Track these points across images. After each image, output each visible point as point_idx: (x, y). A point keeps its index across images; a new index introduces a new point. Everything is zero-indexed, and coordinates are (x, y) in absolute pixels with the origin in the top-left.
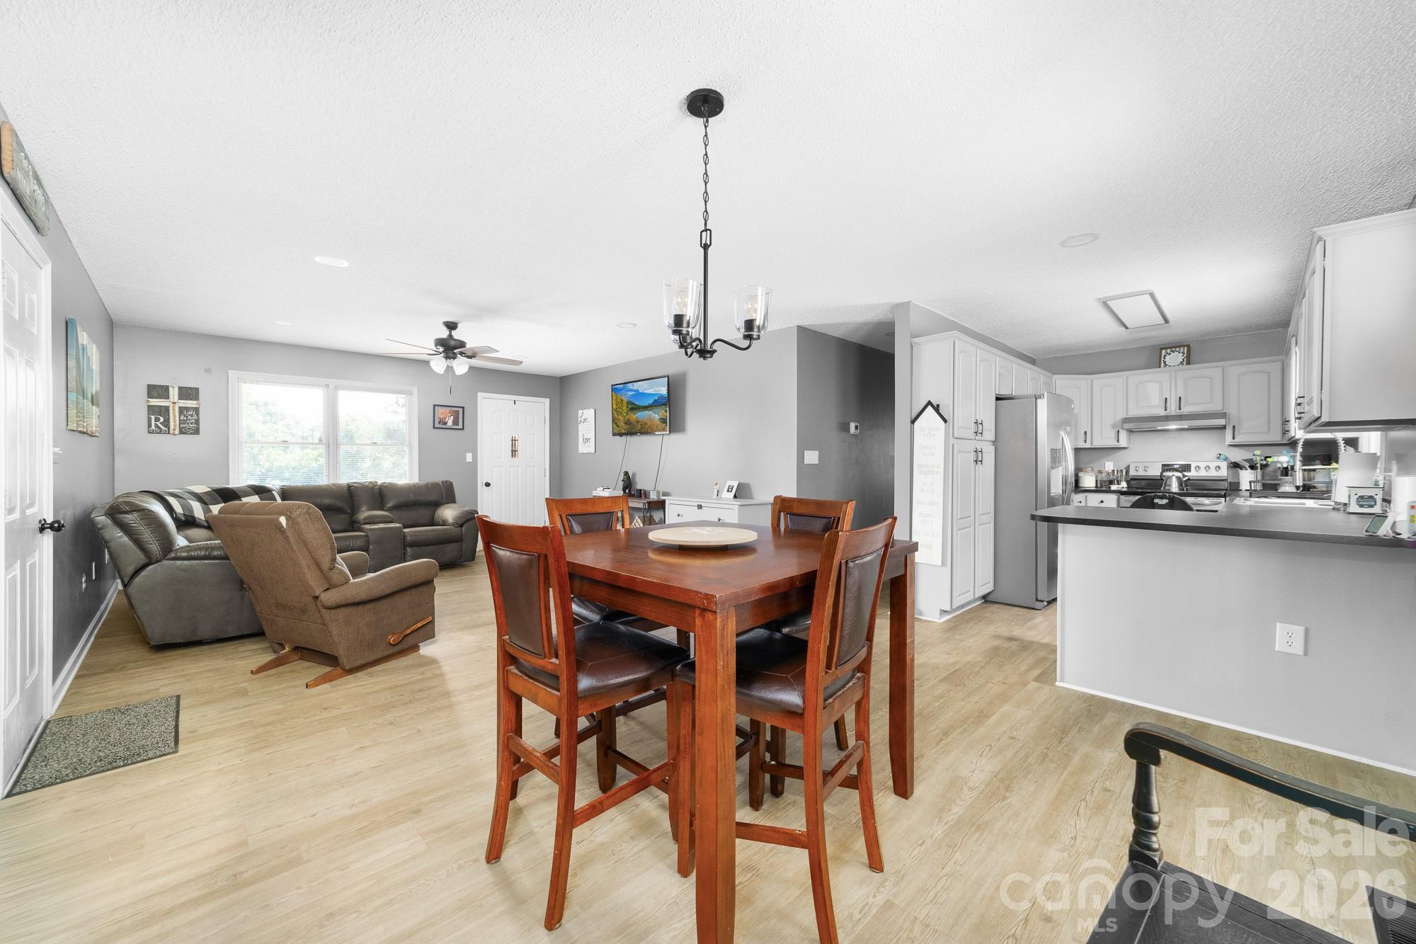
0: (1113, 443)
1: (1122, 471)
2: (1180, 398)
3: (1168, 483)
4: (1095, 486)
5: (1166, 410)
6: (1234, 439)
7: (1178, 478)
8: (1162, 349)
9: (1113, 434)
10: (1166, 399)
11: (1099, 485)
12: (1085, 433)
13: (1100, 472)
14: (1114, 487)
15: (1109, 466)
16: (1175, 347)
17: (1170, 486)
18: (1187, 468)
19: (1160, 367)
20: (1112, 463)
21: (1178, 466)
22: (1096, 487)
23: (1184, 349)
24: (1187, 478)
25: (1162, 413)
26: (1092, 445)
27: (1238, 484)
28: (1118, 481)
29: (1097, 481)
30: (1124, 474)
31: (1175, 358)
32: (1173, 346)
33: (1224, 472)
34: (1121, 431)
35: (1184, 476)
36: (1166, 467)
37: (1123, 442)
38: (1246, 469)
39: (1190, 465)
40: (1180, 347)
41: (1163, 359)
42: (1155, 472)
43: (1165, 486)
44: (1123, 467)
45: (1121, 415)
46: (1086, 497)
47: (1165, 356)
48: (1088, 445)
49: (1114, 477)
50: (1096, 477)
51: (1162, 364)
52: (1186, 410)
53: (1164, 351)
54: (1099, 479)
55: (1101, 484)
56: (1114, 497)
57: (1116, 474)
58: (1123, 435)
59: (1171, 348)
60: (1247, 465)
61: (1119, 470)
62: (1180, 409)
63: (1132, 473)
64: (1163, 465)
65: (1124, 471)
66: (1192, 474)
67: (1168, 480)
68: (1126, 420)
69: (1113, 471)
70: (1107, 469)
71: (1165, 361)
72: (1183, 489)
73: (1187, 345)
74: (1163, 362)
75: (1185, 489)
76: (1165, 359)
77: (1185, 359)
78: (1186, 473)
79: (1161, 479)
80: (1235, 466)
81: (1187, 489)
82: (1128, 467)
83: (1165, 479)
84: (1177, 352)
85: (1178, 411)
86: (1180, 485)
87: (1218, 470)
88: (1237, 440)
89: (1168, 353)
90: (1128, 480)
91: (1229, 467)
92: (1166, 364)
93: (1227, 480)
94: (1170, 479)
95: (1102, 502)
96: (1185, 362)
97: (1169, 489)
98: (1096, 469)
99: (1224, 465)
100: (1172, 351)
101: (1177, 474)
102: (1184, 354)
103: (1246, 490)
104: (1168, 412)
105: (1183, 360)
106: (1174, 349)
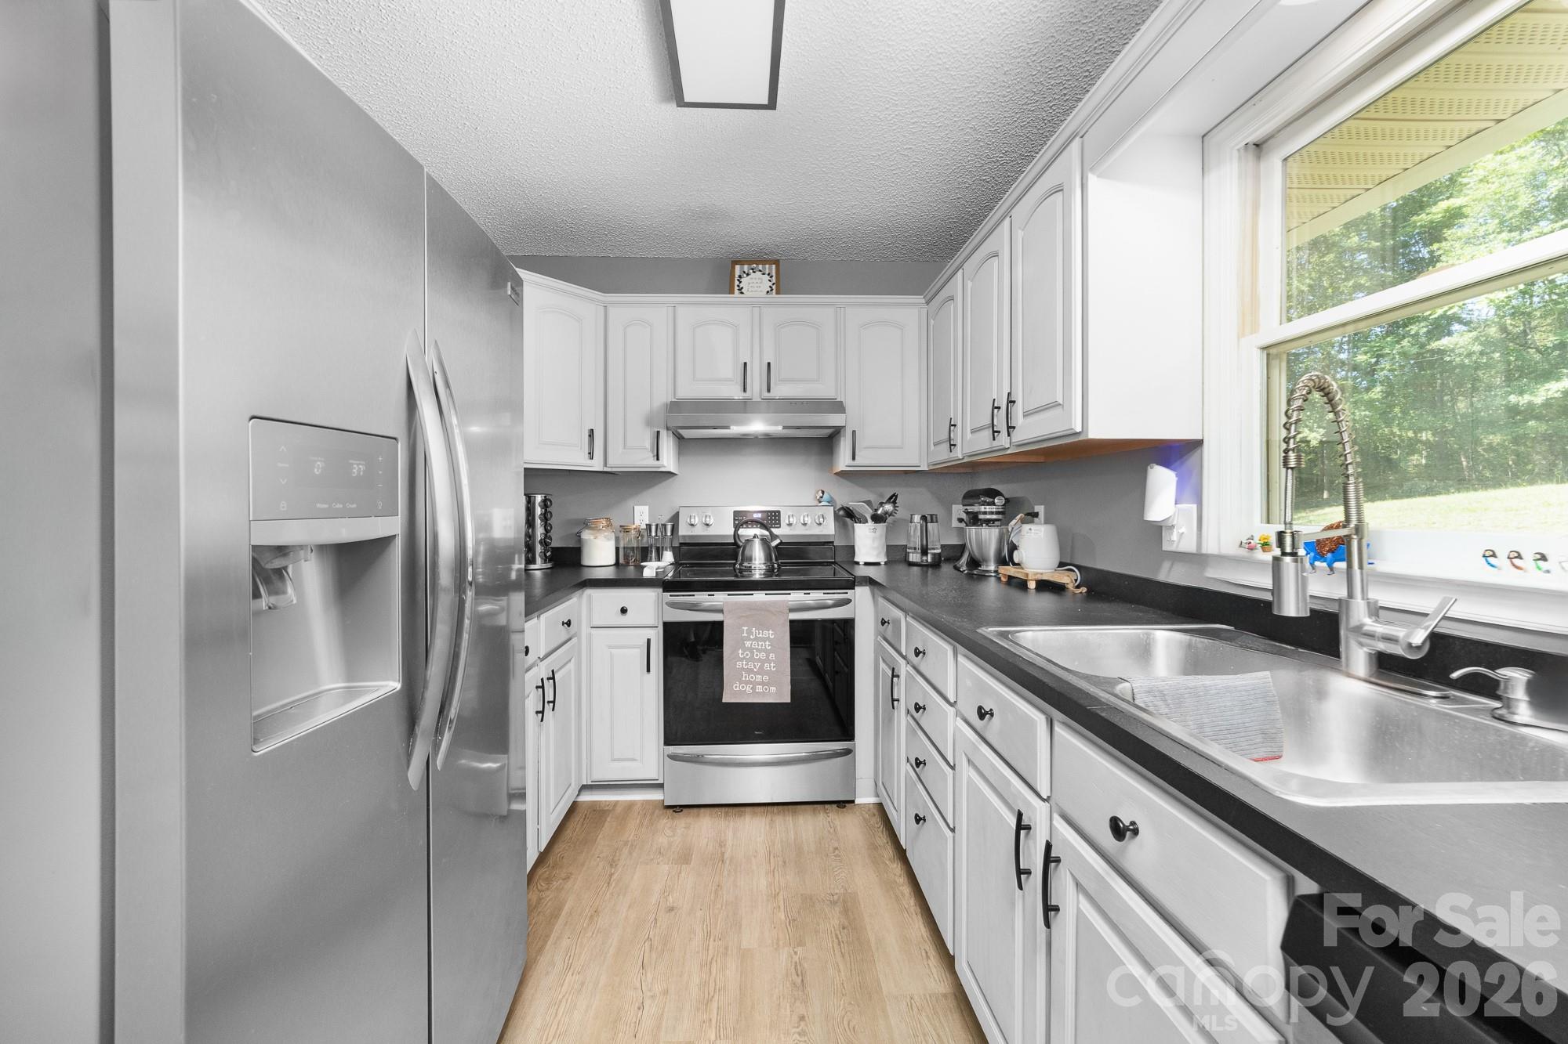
0: (643, 460)
1: (664, 526)
2: (769, 364)
3: (747, 552)
4: (612, 561)
5: (745, 390)
6: (854, 458)
7: (763, 540)
8: (735, 262)
9: (648, 443)
10: (745, 364)
11: (621, 561)
12: (591, 433)
13: (625, 529)
14: (650, 570)
15: (642, 514)
16: (758, 263)
17: (750, 559)
18: (771, 519)
19: (732, 292)
20: (646, 508)
21: (760, 515)
22: (617, 564)
23: (770, 269)
24: (777, 542)
25: (736, 393)
26: (605, 465)
27: (851, 550)
28: (658, 549)
29: (617, 549)
30: (669, 534)
31: (756, 283)
32: (755, 260)
33: (829, 529)
34: (664, 434)
35: (773, 537)
36: (741, 520)
37: (668, 460)
38: (866, 521)
39: (779, 512)
40: (764, 262)
41: (737, 283)
42: (723, 529)
43: (743, 561)
44: (664, 518)
45: (663, 397)
46: (590, 596)
47: (740, 277)
48: (596, 465)
49: (651, 541)
50: (617, 539)
51: (736, 291)
52: (780, 391)
53: (738, 267)
54: (621, 545)
55: (626, 556)
56: (650, 595)
57: (653, 534)
58: (668, 445)
59: (750, 263)
60: (868, 513)
61: (660, 523)
62: (769, 390)
63: (683, 531)
64: (736, 514)
65: (669, 527)
66: (782, 531)
67: (747, 549)
68: (675, 406)
69: (649, 526)
70: (637, 523)
71: (741, 285)
72: (773, 566)
73: (777, 262)
74: (738, 286)
75: (776, 566)
76: (740, 282)
77: (774, 287)
78: (775, 531)
79: (735, 543)
80: (847, 516)
81: (778, 565)
82: (675, 519)
83: (741, 544)
84: (760, 271)
85: (766, 395)
86: (768, 558)
87: (820, 524)
88: (859, 461)
89: (744, 272)
90: (674, 549)
91: (837, 517)
92: (743, 290)
93: (832, 542)
94: (750, 543)
95: (624, 611)
96: (774, 291)
97: (750, 567)
98: (617, 523)
99: (830, 513)
100: (753, 269)
101: (758, 531)
102: (771, 277)
103: (866, 564)
104: (748, 395)
105: (770, 287)
106: (755, 265)
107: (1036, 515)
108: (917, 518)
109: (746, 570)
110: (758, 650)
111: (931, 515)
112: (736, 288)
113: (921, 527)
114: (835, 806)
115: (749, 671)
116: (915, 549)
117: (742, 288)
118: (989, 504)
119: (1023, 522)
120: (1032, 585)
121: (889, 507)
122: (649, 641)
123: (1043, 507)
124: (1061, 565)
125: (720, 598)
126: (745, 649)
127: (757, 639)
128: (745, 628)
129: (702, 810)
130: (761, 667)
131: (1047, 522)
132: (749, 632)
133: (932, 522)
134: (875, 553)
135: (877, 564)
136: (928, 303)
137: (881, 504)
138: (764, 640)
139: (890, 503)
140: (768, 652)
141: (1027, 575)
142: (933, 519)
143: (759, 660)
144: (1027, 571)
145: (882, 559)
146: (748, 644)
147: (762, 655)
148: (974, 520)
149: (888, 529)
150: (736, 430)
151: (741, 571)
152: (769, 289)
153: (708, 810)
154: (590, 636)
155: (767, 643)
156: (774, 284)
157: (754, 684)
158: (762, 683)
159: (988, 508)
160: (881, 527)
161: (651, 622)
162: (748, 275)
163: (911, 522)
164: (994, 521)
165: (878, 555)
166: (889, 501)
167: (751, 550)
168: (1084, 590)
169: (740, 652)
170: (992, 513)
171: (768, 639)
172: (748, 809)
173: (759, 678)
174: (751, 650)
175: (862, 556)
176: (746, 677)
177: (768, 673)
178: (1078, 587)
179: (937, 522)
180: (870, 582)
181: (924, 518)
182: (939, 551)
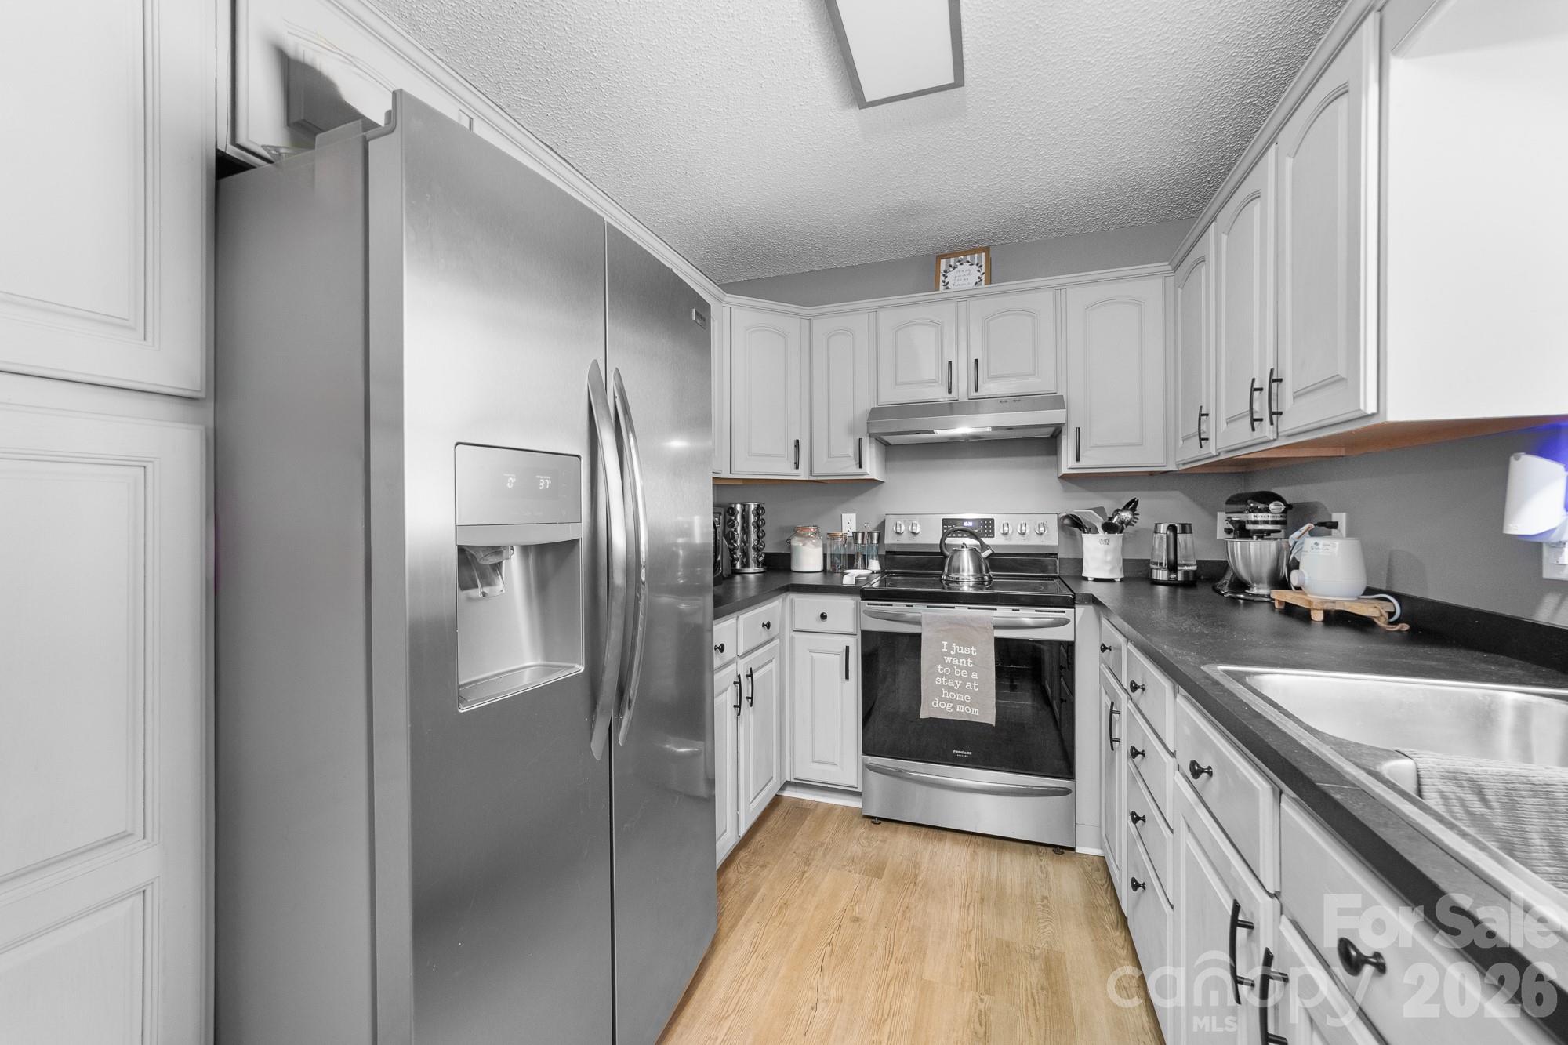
0: (846, 468)
1: (870, 534)
2: (976, 361)
3: (954, 563)
4: (820, 568)
5: (950, 391)
6: (1078, 459)
7: (973, 551)
8: (940, 257)
9: (851, 450)
10: (950, 363)
11: (829, 568)
12: (797, 444)
13: (833, 538)
14: (849, 578)
15: (849, 523)
16: (965, 253)
17: (958, 570)
18: (988, 526)
19: (937, 289)
20: (853, 516)
21: (970, 524)
22: (824, 570)
23: (980, 258)
24: (989, 552)
25: (941, 395)
26: (811, 474)
27: (1079, 563)
28: (864, 556)
29: (825, 556)
30: (875, 542)
31: (964, 276)
32: (960, 251)
33: (1051, 539)
34: (866, 441)
35: (984, 547)
36: (951, 527)
37: (872, 468)
38: (1096, 532)
39: (992, 520)
40: (972, 252)
41: (942, 278)
42: (930, 536)
43: (950, 571)
44: (871, 526)
45: (865, 404)
46: (792, 601)
47: (945, 271)
48: (803, 474)
49: (859, 549)
50: (825, 547)
51: (942, 287)
52: (989, 389)
53: (943, 262)
54: (829, 553)
55: (833, 564)
56: (848, 603)
57: (860, 542)
58: (871, 454)
59: (956, 254)
60: (1099, 521)
61: (866, 531)
62: (976, 390)
63: (890, 539)
64: (945, 522)
65: (875, 535)
66: (996, 541)
67: (955, 556)
68: (877, 413)
69: (855, 534)
70: (845, 530)
71: (947, 280)
72: (983, 578)
73: (987, 250)
74: (944, 281)
75: (987, 578)
76: (946, 277)
77: (983, 277)
78: (986, 541)
79: (942, 553)
80: (1074, 525)
81: (990, 577)
82: (882, 527)
83: (948, 554)
84: (968, 262)
85: (973, 394)
86: (978, 569)
87: (1041, 534)
88: (1083, 462)
89: (951, 266)
90: (880, 558)
91: (1061, 527)
92: (948, 285)
93: (1056, 554)
94: (958, 553)
95: (823, 617)
96: (983, 282)
97: (958, 578)
98: (824, 530)
99: (1053, 523)
100: (960, 261)
101: (970, 542)
102: (981, 266)
103: (1096, 580)
104: (953, 395)
105: (979, 278)
106: (962, 257)
107: (1335, 525)
108: (1163, 528)
109: (952, 582)
110: (958, 667)
111: (1184, 526)
112: (941, 284)
113: (1168, 537)
114: (1050, 850)
115: (950, 689)
116: (1161, 564)
117: (948, 283)
118: (1260, 511)
119: (1312, 534)
120: (1318, 616)
121: (1126, 515)
122: (847, 648)
123: (1344, 514)
124: (1369, 591)
125: (919, 609)
126: (945, 665)
127: (957, 655)
128: (945, 643)
129: (901, 826)
130: (963, 686)
131: (1350, 534)
132: (949, 647)
133: (1184, 532)
134: (1108, 567)
135: (1111, 581)
136: (1175, 270)
137: (1117, 511)
138: (966, 657)
139: (1127, 510)
140: (970, 670)
141: (1310, 602)
142: (1186, 528)
143: (960, 678)
144: (1311, 597)
145: (1117, 575)
146: (948, 660)
147: (964, 673)
148: (1241, 531)
149: (1124, 539)
150: (940, 433)
151: (948, 582)
152: (978, 280)
153: (907, 828)
154: (792, 638)
155: (969, 660)
156: (982, 274)
157: (955, 703)
158: (964, 703)
159: (1260, 517)
160: (1116, 538)
161: (851, 630)
162: (954, 268)
163: (1156, 532)
164: (1269, 532)
165: (1111, 571)
166: (1126, 508)
167: (959, 558)
168: (1405, 627)
169: (939, 667)
170: (1266, 522)
171: (970, 656)
172: (950, 835)
173: (960, 697)
174: (951, 666)
175: (1090, 571)
176: (946, 694)
177: (970, 692)
178: (1396, 623)
179: (1191, 533)
180: (1093, 600)
181: (1172, 528)
182: (1194, 568)
